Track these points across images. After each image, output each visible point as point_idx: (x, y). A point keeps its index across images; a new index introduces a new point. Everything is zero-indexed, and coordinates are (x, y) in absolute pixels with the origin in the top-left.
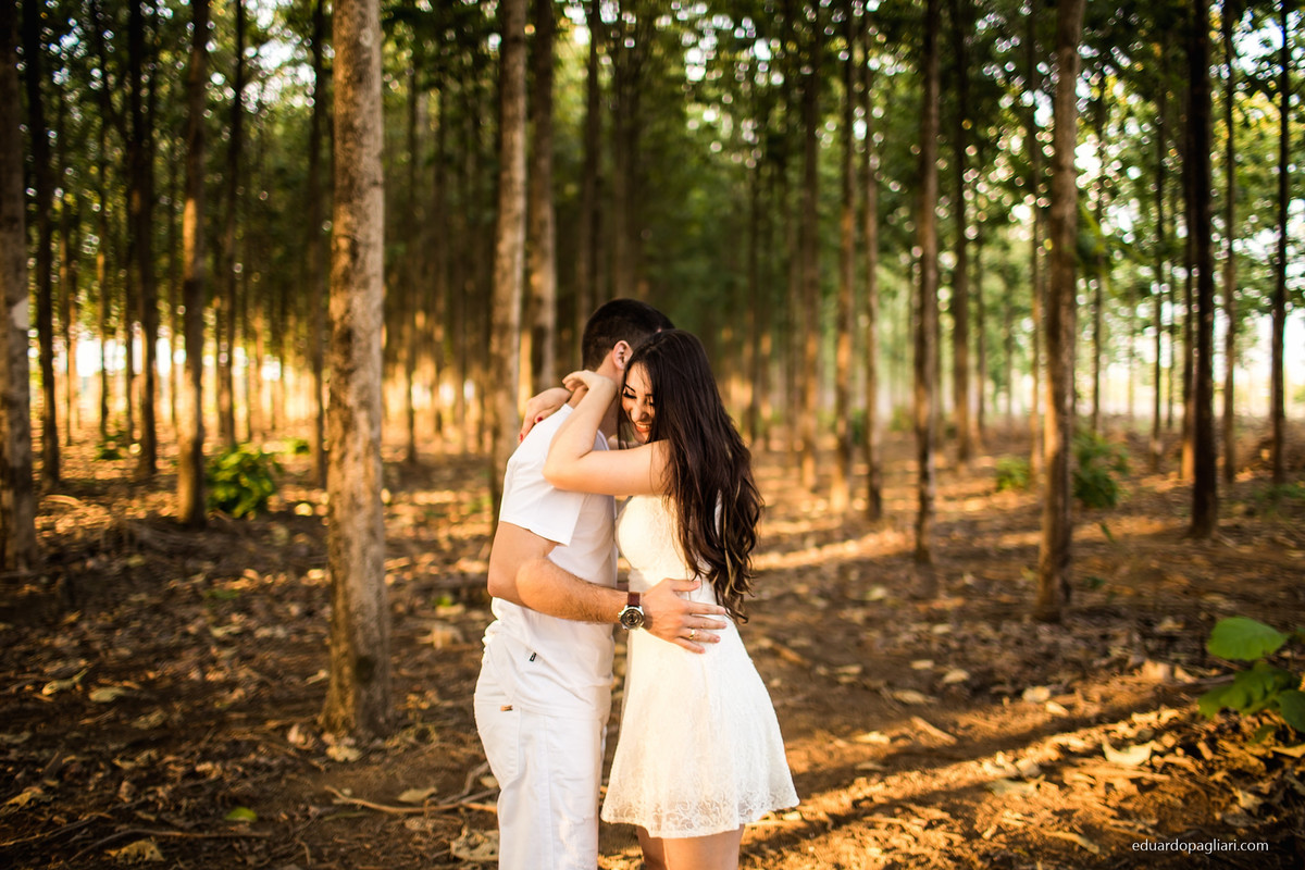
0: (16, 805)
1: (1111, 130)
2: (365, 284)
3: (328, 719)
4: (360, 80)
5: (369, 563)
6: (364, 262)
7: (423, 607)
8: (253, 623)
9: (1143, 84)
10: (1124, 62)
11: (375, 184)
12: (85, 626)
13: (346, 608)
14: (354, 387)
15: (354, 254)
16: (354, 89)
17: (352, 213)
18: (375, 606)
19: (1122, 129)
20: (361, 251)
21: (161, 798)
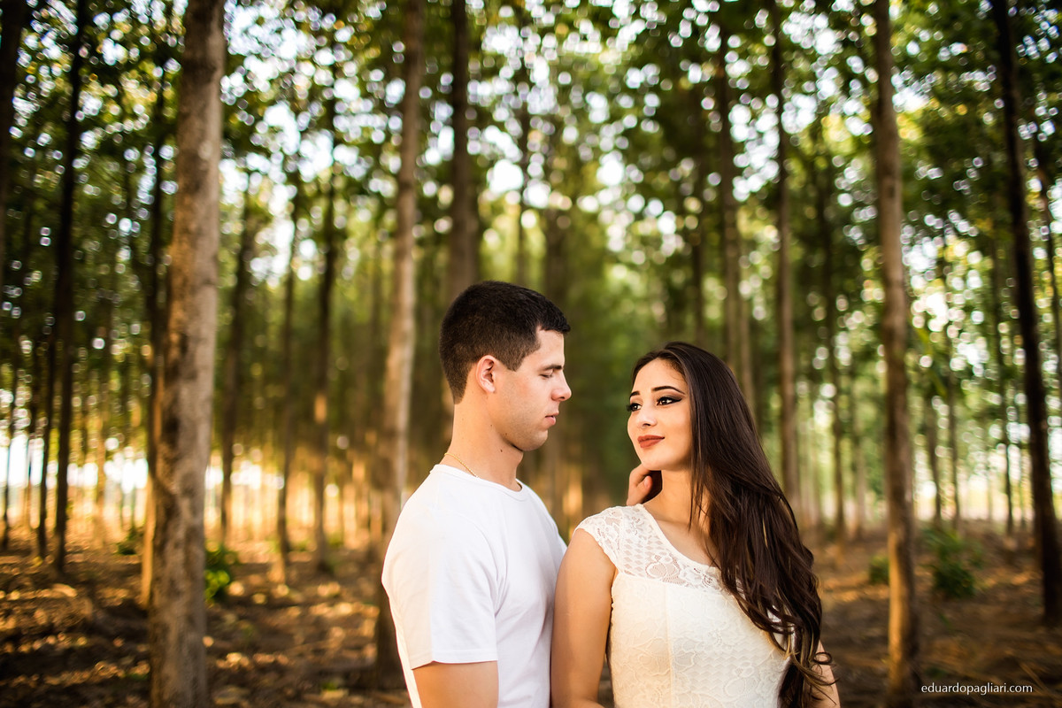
1: (955, 282)
5: (185, 651)
6: (193, 356)
7: (311, 691)
9: (982, 244)
10: (963, 226)
13: (160, 696)
14: (178, 475)
15: (183, 348)
16: (191, 196)
17: (184, 309)
18: (189, 695)
19: (964, 278)
20: (191, 345)
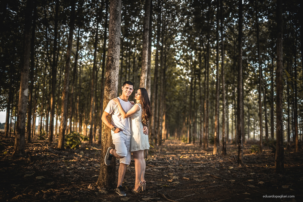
0: (15, 199)
2: (115, 69)
3: (99, 183)
4: (116, 19)
8: (77, 166)
11: (119, 44)
12: (35, 165)
15: (112, 61)
16: (114, 21)
20: (114, 60)
21: (54, 198)
